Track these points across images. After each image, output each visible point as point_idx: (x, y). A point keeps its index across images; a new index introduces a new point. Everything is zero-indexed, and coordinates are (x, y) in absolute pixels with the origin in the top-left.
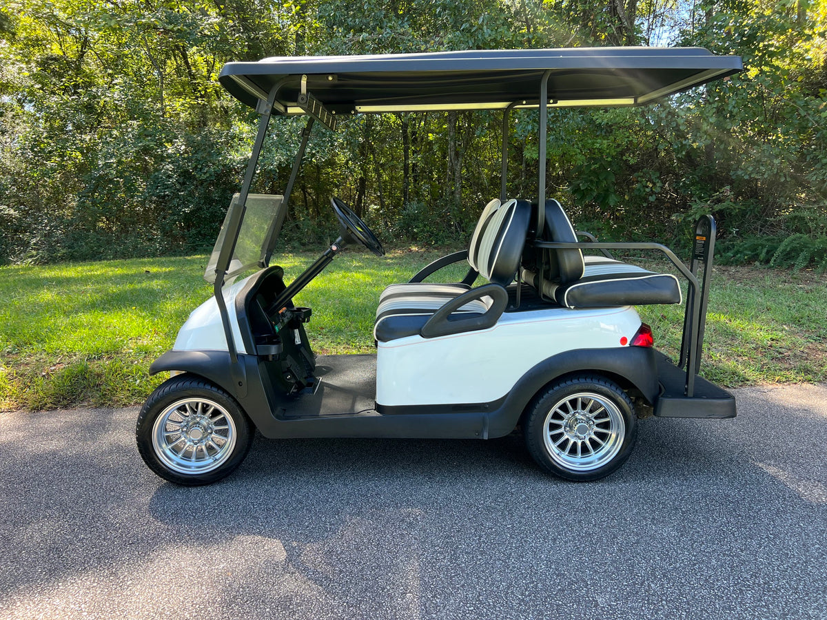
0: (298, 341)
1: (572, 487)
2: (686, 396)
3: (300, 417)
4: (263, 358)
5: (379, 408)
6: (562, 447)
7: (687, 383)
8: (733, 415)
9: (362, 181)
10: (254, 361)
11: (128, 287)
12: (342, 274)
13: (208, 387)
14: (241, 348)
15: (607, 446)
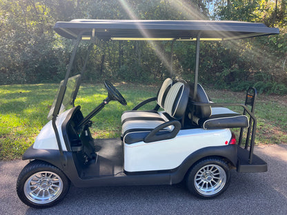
0: (87, 134)
1: (205, 202)
2: (249, 164)
3: (91, 177)
4: (75, 153)
5: (125, 172)
6: (201, 185)
7: (250, 158)
8: (266, 171)
9: (103, 56)
10: (71, 154)
11: (12, 100)
12: (98, 95)
13: (50, 166)
14: (64, 148)
15: (218, 184)
